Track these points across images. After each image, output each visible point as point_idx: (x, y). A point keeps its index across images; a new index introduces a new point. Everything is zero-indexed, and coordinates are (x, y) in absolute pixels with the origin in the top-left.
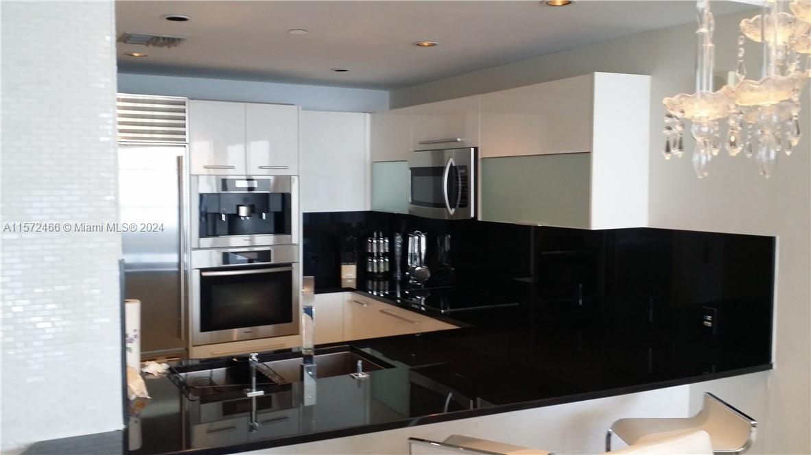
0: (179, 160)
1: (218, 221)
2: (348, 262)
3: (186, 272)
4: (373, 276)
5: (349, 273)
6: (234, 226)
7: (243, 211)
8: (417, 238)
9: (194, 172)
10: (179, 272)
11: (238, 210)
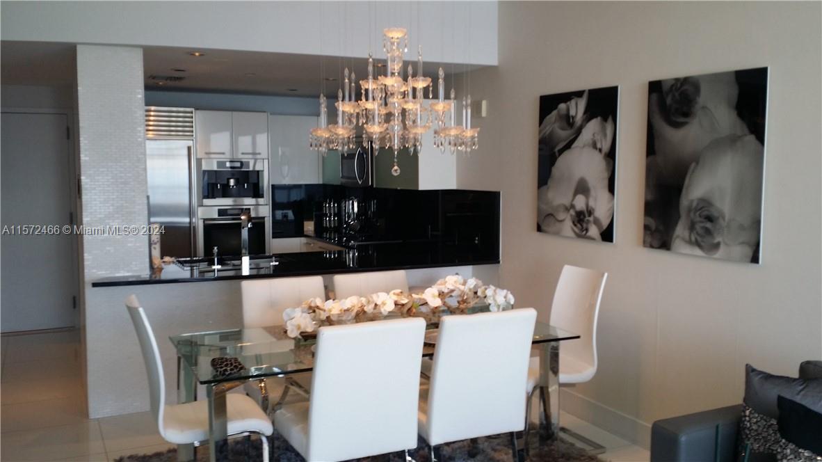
0: (189, 149)
1: (215, 189)
2: (309, 219)
3: (194, 227)
4: (326, 230)
5: (309, 226)
6: (226, 192)
7: (232, 182)
8: (351, 202)
9: (198, 157)
10: (190, 227)
11: (228, 182)
